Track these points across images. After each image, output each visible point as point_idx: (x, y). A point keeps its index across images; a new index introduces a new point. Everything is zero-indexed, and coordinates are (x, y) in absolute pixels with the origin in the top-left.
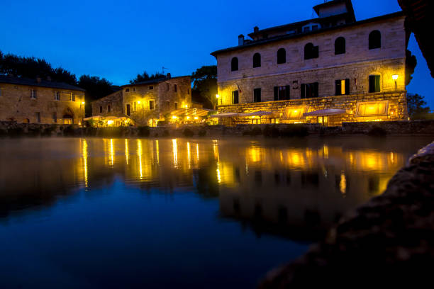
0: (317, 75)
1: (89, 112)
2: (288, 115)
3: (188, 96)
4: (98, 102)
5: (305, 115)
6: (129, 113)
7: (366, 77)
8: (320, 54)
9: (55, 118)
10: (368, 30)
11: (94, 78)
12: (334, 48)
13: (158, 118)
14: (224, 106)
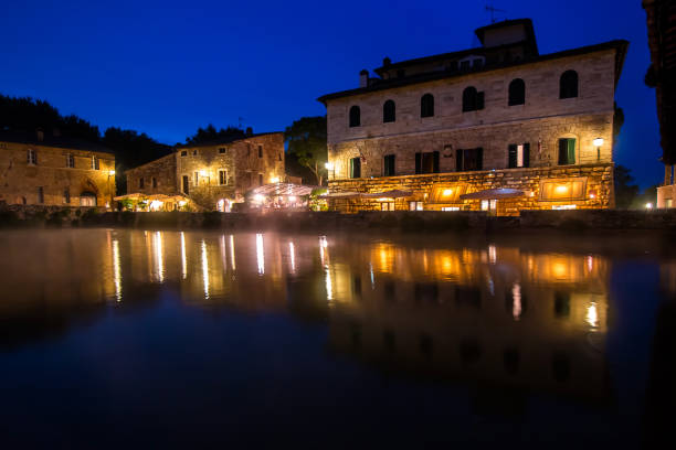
0: (481, 138)
1: (121, 187)
2: (437, 197)
3: (280, 164)
4: (136, 170)
5: (463, 197)
6: (186, 190)
7: (555, 142)
8: (486, 104)
9: (67, 195)
10: (560, 68)
11: (128, 132)
12: (507, 95)
13: (233, 198)
14: (338, 181)
